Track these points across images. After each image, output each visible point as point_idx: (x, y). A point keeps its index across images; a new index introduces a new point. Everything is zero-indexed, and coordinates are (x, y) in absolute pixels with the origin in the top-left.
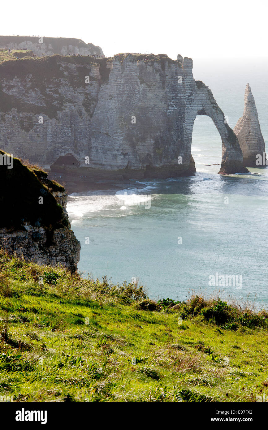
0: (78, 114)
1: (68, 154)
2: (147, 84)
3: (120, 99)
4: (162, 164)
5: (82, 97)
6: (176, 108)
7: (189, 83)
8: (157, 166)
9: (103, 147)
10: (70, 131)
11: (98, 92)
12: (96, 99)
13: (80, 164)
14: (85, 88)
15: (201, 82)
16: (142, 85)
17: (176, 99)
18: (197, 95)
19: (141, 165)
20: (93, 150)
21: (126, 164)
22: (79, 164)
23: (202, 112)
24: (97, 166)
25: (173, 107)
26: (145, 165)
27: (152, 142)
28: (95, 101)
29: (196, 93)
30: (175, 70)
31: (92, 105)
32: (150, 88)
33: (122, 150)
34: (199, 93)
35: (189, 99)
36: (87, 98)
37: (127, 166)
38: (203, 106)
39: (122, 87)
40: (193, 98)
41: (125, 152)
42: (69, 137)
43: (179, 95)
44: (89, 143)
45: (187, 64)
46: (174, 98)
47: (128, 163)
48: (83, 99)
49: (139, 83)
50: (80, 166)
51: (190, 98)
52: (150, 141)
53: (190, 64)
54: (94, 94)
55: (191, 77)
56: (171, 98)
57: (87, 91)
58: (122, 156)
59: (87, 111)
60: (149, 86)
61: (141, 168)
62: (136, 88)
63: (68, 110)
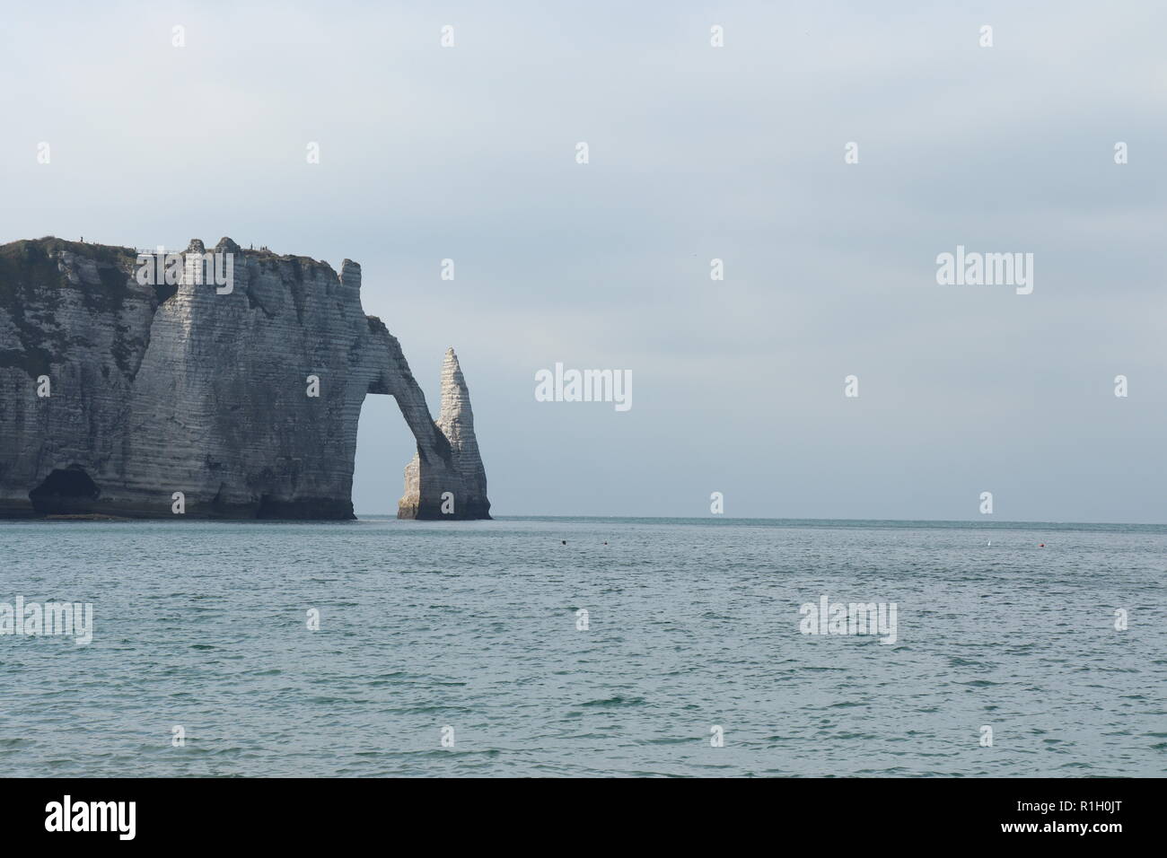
0: (99, 373)
1: (73, 465)
2: (264, 310)
3: (204, 338)
4: (295, 495)
5: (107, 335)
6: (326, 370)
7: (353, 319)
8: (287, 498)
9: (160, 449)
10: (80, 411)
11: (147, 325)
12: (143, 342)
13: (99, 492)
14: (116, 313)
15: (377, 320)
16: (254, 311)
17: (327, 349)
18: (369, 346)
19: (250, 494)
20: (134, 458)
21: (215, 491)
22: (96, 493)
23: (379, 387)
24: (142, 498)
25: (320, 366)
26: (259, 495)
27: (275, 441)
28: (141, 344)
29: (368, 343)
30: (325, 284)
31: (134, 354)
32: (270, 321)
33: (209, 456)
34: (374, 342)
35: (352, 355)
36: (120, 337)
37: (218, 496)
38: (381, 373)
39: (209, 312)
40: (360, 352)
41: (216, 460)
42: (78, 424)
43: (334, 341)
44: (123, 443)
45: (351, 275)
46: (322, 346)
47: (221, 488)
48: (112, 339)
49: (248, 305)
50: (101, 497)
51: (354, 351)
52: (271, 438)
53: (357, 276)
54: (136, 329)
55: (356, 305)
56: (317, 346)
57: (121, 323)
58: (208, 470)
59: (122, 365)
60: (270, 316)
61: (250, 500)
62: (240, 317)
63: (76, 361)
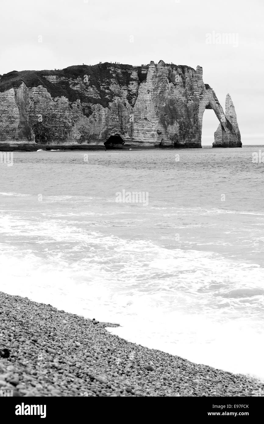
0: (123, 105)
1: (116, 134)
2: (173, 83)
3: (155, 93)
4: (185, 142)
5: (126, 93)
6: (193, 102)
7: (201, 85)
8: (182, 143)
9: (143, 128)
10: (118, 117)
11: (137, 89)
12: (136, 94)
13: (124, 142)
14: (127, 86)
15: (208, 85)
16: (170, 84)
17: (193, 95)
18: (206, 94)
19: (171, 142)
20: (135, 131)
21: (160, 141)
22: (123, 143)
23: (208, 107)
24: (138, 144)
25: (191, 101)
26: (173, 142)
27: (178, 125)
28: (136, 95)
29: (205, 93)
30: (192, 74)
31: (133, 99)
32: (175, 86)
33: (158, 130)
34: (207, 92)
35: (200, 97)
36: (129, 93)
37: (161, 143)
38: (209, 102)
39: (157, 84)
40: (202, 96)
41: (160, 132)
42: (117, 121)
43: (195, 92)
44: (131, 127)
45: (200, 71)
46: (191, 94)
47: (162, 140)
48: (126, 94)
49: (168, 82)
50: (125, 144)
51: (201, 96)
52: (177, 124)
53: (201, 71)
54: (134, 91)
55: (201, 81)
56: (190, 94)
57: (129, 89)
58: (158, 135)
59: (130, 103)
60: (175, 85)
61: (171, 144)
62: (166, 86)
63: (116, 101)
